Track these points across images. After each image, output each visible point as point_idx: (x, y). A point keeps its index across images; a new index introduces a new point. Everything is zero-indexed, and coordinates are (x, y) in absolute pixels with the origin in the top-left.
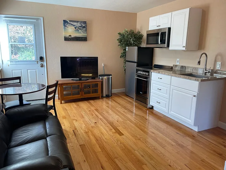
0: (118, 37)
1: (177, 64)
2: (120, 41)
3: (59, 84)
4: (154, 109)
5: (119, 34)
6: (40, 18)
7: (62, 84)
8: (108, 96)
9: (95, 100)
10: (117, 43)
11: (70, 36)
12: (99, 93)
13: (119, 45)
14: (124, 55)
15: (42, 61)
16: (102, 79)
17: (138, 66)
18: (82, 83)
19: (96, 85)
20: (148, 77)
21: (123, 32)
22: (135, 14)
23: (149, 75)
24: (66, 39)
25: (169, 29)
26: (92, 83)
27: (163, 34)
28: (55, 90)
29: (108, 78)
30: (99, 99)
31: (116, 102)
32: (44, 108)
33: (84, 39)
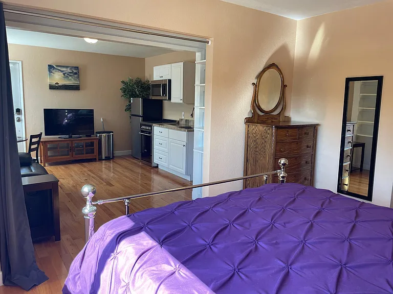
0: (122, 86)
1: (183, 118)
2: (124, 90)
3: (42, 142)
4: (159, 167)
5: (123, 82)
6: (18, 62)
7: (45, 142)
8: (108, 159)
9: (90, 163)
10: (121, 93)
11: (57, 83)
12: (95, 154)
13: (122, 96)
14: (129, 108)
15: (19, 114)
16: (101, 137)
17: (143, 120)
18: (72, 141)
19: (92, 144)
20: (150, 132)
21: (126, 80)
22: (143, 60)
23: (151, 130)
24: (52, 87)
25: (170, 81)
26: (86, 141)
27: (164, 86)
28: (37, 148)
29: (109, 136)
30: (96, 161)
31: (117, 163)
32: (27, 156)
33: (76, 88)
